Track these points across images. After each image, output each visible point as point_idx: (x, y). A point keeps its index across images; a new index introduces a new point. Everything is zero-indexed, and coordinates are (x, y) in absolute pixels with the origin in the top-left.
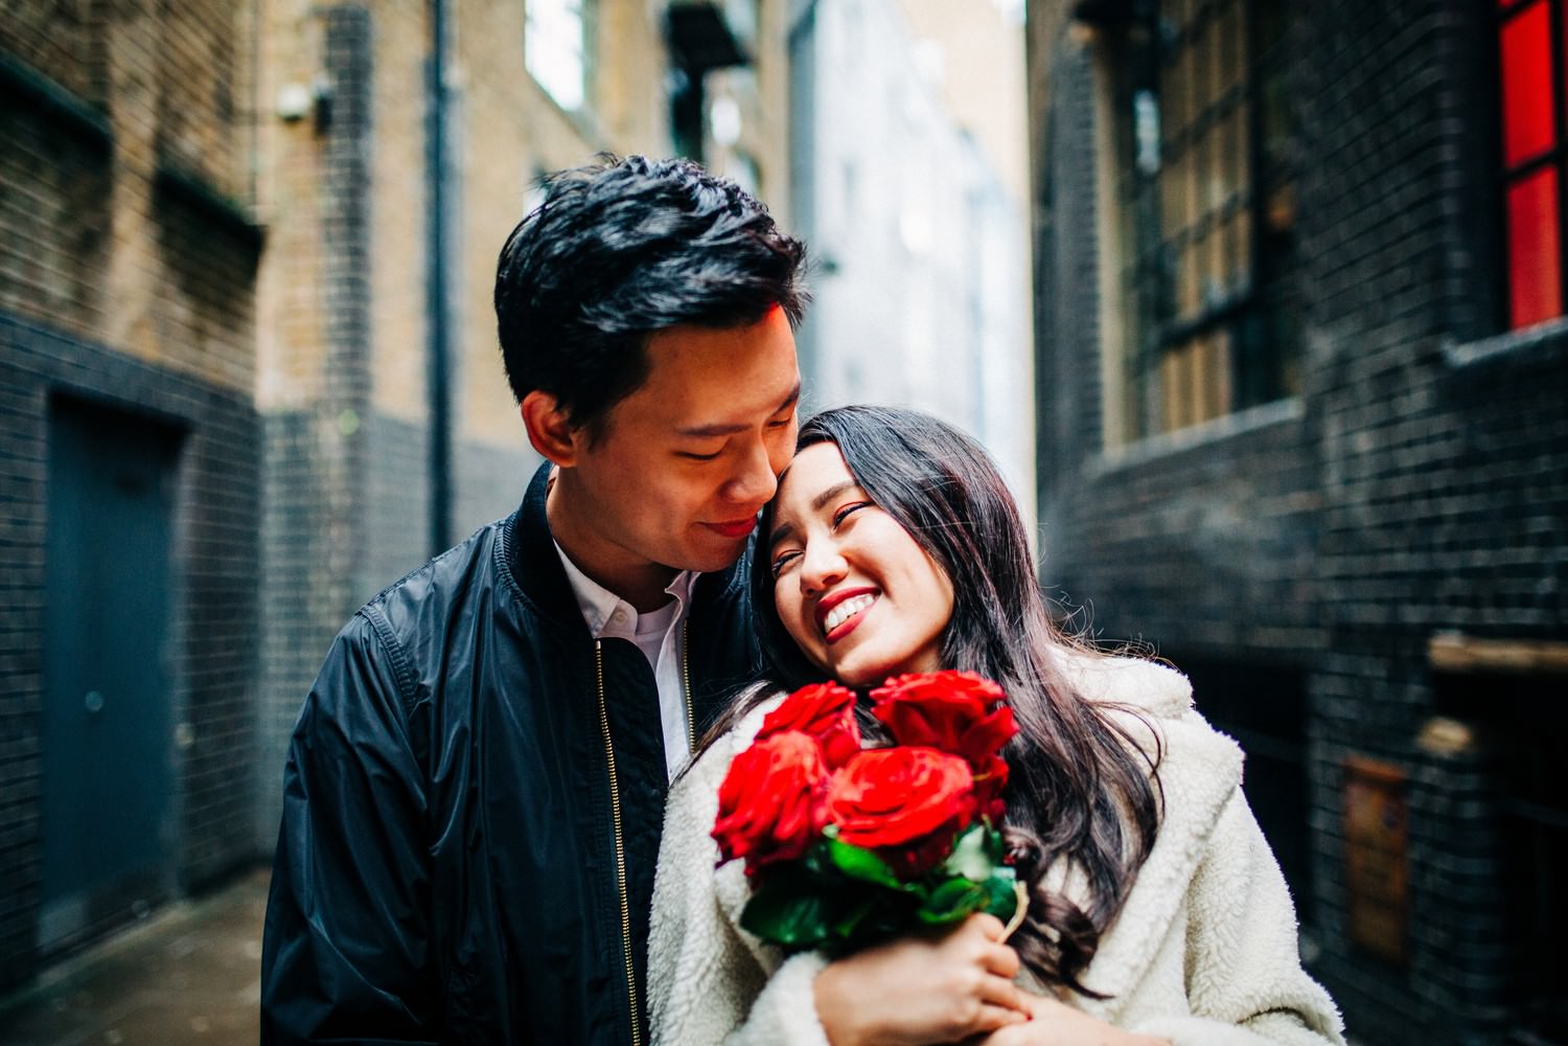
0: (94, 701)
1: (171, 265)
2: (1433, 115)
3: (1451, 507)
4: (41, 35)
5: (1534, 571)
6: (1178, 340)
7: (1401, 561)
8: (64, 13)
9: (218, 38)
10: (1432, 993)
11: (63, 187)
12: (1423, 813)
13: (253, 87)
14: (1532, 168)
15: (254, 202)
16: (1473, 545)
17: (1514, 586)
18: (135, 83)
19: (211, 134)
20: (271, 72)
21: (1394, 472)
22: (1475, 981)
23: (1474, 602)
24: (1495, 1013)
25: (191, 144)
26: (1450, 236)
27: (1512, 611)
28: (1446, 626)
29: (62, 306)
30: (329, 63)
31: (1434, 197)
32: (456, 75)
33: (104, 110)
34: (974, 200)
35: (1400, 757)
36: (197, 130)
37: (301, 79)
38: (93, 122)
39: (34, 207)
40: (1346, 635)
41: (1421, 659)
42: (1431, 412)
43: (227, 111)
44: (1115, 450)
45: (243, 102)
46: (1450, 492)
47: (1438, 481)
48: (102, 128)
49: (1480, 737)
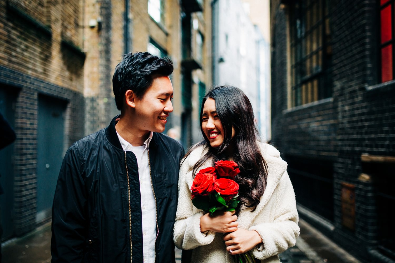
0: (47, 166)
1: (65, 64)
2: (364, 31)
3: (366, 124)
4: (35, 9)
5: (385, 139)
6: (305, 82)
7: (355, 136)
8: (41, 4)
9: (75, 8)
10: (360, 237)
11: (41, 45)
12: (359, 195)
13: (83, 20)
14: (387, 44)
15: (83, 48)
16: (371, 133)
17: (380, 143)
18: (57, 20)
19: (73, 31)
20: (87, 16)
21: (354, 115)
22: (370, 234)
23: (371, 146)
24: (374, 242)
25: (69, 34)
26: (368, 60)
27: (379, 149)
28: (365, 152)
29: (41, 73)
30: (101, 14)
31: (364, 50)
32: (131, 16)
33: (50, 27)
34: (258, 42)
35: (354, 182)
36: (70, 31)
37: (94, 18)
38: (48, 29)
39: (35, 50)
40: (342, 153)
41: (359, 159)
42: (362, 101)
43: (77, 25)
44: (290, 108)
45: (81, 23)
46: (366, 120)
47: (363, 118)
48: (50, 31)
49: (372, 178)
